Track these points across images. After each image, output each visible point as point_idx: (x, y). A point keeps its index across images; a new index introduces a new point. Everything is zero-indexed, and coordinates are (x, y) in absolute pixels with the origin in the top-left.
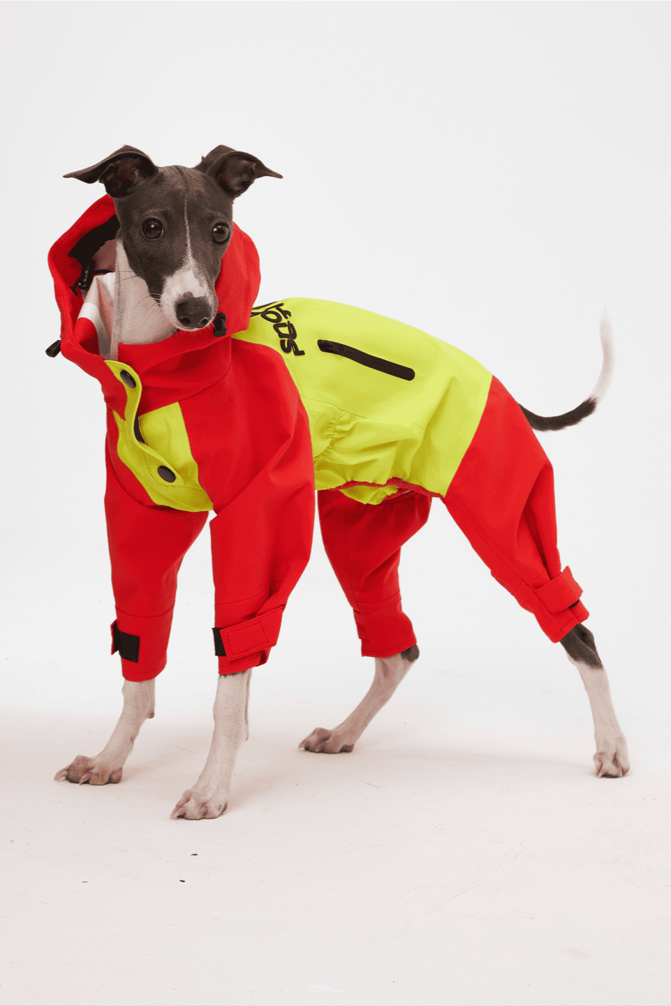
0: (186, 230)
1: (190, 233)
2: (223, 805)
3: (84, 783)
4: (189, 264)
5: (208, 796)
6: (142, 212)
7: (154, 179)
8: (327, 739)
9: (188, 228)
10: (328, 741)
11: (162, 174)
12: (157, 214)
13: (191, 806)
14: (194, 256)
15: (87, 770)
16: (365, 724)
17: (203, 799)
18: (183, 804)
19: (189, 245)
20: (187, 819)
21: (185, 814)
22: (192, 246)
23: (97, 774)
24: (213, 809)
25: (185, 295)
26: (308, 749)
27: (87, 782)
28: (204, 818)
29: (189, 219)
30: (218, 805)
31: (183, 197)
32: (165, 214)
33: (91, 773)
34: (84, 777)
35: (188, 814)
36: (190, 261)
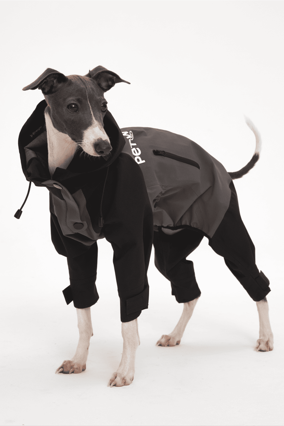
0: (90, 108)
1: (92, 109)
2: (132, 378)
3: (71, 373)
4: (95, 124)
5: (125, 374)
6: (65, 100)
7: (67, 83)
8: (169, 340)
9: (90, 107)
10: (170, 341)
11: (71, 81)
12: (74, 101)
13: (118, 380)
14: (96, 119)
15: (72, 367)
16: (184, 330)
17: (123, 376)
18: (114, 380)
19: (92, 114)
20: (118, 386)
21: (116, 384)
22: (94, 114)
23: (77, 368)
24: (128, 380)
25: (98, 140)
26: (160, 345)
27: (73, 372)
28: (124, 385)
29: (90, 102)
30: (130, 378)
31: (86, 92)
32: (78, 100)
33: (74, 368)
34: (71, 370)
35: (117, 384)
36: (95, 122)
